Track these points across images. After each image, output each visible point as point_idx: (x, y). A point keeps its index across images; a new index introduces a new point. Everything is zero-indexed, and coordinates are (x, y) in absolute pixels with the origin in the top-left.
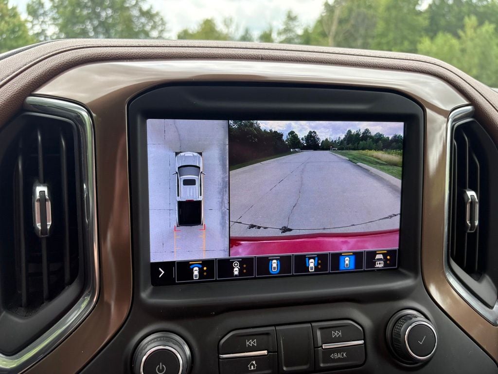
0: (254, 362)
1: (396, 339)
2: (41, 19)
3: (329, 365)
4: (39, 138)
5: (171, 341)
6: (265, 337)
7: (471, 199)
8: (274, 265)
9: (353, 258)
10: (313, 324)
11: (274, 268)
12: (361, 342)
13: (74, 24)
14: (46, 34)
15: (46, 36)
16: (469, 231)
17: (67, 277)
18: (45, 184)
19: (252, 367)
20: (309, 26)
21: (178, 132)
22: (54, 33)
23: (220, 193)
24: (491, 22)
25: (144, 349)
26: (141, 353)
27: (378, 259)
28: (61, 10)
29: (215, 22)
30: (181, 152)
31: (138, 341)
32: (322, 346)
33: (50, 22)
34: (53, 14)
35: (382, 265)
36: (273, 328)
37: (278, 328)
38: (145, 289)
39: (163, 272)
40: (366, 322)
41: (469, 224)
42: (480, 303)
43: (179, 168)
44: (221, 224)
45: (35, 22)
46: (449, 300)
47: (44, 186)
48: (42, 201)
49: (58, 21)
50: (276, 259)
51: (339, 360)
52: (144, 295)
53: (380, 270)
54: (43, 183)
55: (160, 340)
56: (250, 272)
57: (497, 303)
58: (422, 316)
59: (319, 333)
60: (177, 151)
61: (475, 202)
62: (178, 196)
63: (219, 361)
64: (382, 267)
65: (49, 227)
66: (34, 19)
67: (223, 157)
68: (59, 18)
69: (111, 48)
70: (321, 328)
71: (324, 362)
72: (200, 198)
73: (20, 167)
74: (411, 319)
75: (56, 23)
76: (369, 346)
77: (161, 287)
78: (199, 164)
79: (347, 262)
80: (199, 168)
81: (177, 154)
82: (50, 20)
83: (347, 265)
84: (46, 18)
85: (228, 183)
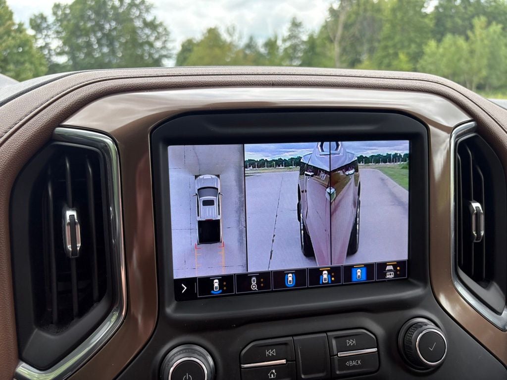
0: (274, 371)
1: (408, 347)
2: (45, 32)
3: (345, 372)
4: (68, 165)
5: (196, 353)
6: (283, 346)
7: (477, 210)
8: (290, 279)
9: (364, 270)
10: (329, 334)
11: (290, 281)
12: (375, 350)
13: (78, 37)
14: (50, 47)
15: (50, 50)
16: (475, 241)
17: (96, 294)
18: (74, 208)
19: (272, 375)
20: (314, 32)
21: (197, 156)
22: (58, 47)
23: (237, 212)
24: (498, 22)
25: (171, 361)
26: (169, 364)
27: (388, 270)
28: (65, 23)
29: (219, 30)
30: (200, 175)
31: (164, 354)
32: (337, 355)
33: (53, 36)
34: (56, 27)
35: (393, 276)
36: (291, 338)
37: (295, 338)
38: (170, 304)
39: (186, 288)
40: (379, 330)
41: (476, 235)
42: (488, 310)
43: (198, 190)
44: (239, 241)
45: (39, 36)
46: (458, 308)
47: (73, 210)
48: (73, 224)
49: (62, 34)
50: (292, 273)
51: (354, 367)
52: (169, 310)
53: (390, 281)
54: (72, 207)
55: (186, 352)
56: (267, 286)
57: (505, 309)
58: (433, 324)
59: (334, 342)
60: (196, 175)
61: (480, 212)
62: (198, 216)
63: (240, 370)
64: (393, 278)
65: (78, 249)
66: (37, 33)
67: (239, 178)
68: (63, 31)
69: (132, 79)
70: (336, 338)
71: (339, 370)
72: (219, 218)
73: (50, 193)
74: (421, 326)
75: (59, 36)
76: (382, 353)
77: (184, 302)
78: (217, 185)
79: (359, 274)
80: (217, 189)
81: (196, 177)
82: (53, 33)
83: (359, 276)
84: (49, 31)
85: (244, 202)
